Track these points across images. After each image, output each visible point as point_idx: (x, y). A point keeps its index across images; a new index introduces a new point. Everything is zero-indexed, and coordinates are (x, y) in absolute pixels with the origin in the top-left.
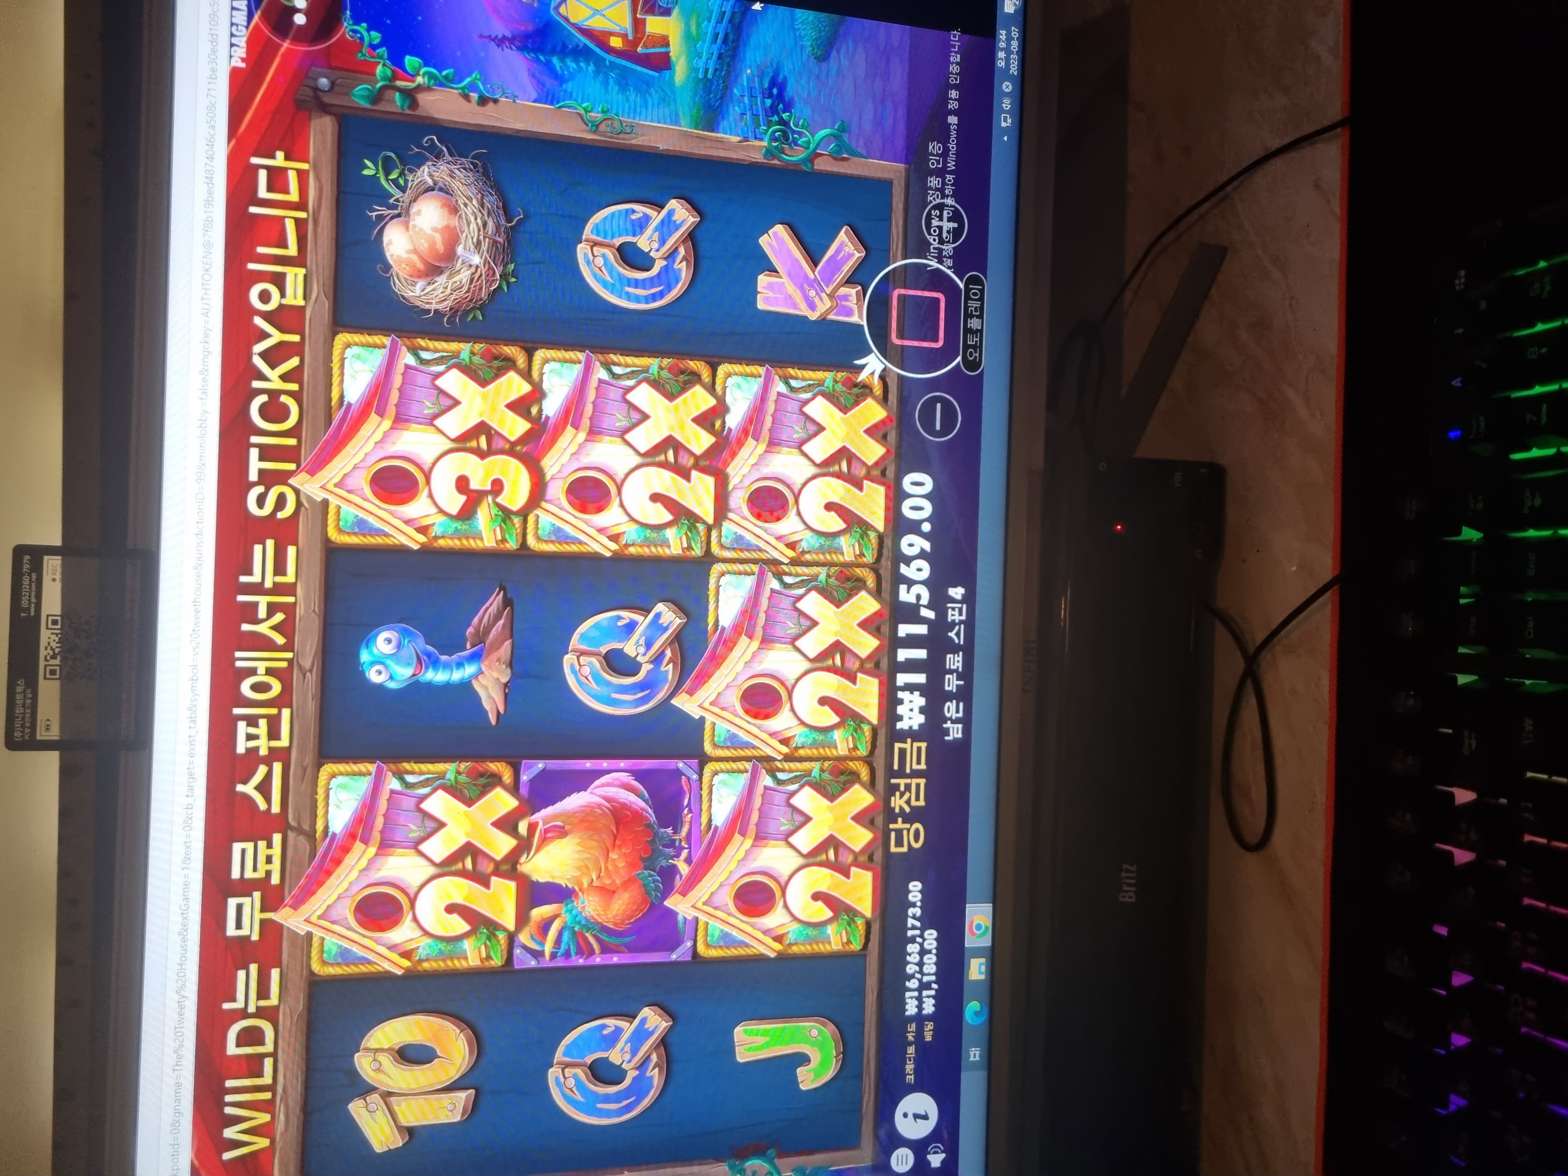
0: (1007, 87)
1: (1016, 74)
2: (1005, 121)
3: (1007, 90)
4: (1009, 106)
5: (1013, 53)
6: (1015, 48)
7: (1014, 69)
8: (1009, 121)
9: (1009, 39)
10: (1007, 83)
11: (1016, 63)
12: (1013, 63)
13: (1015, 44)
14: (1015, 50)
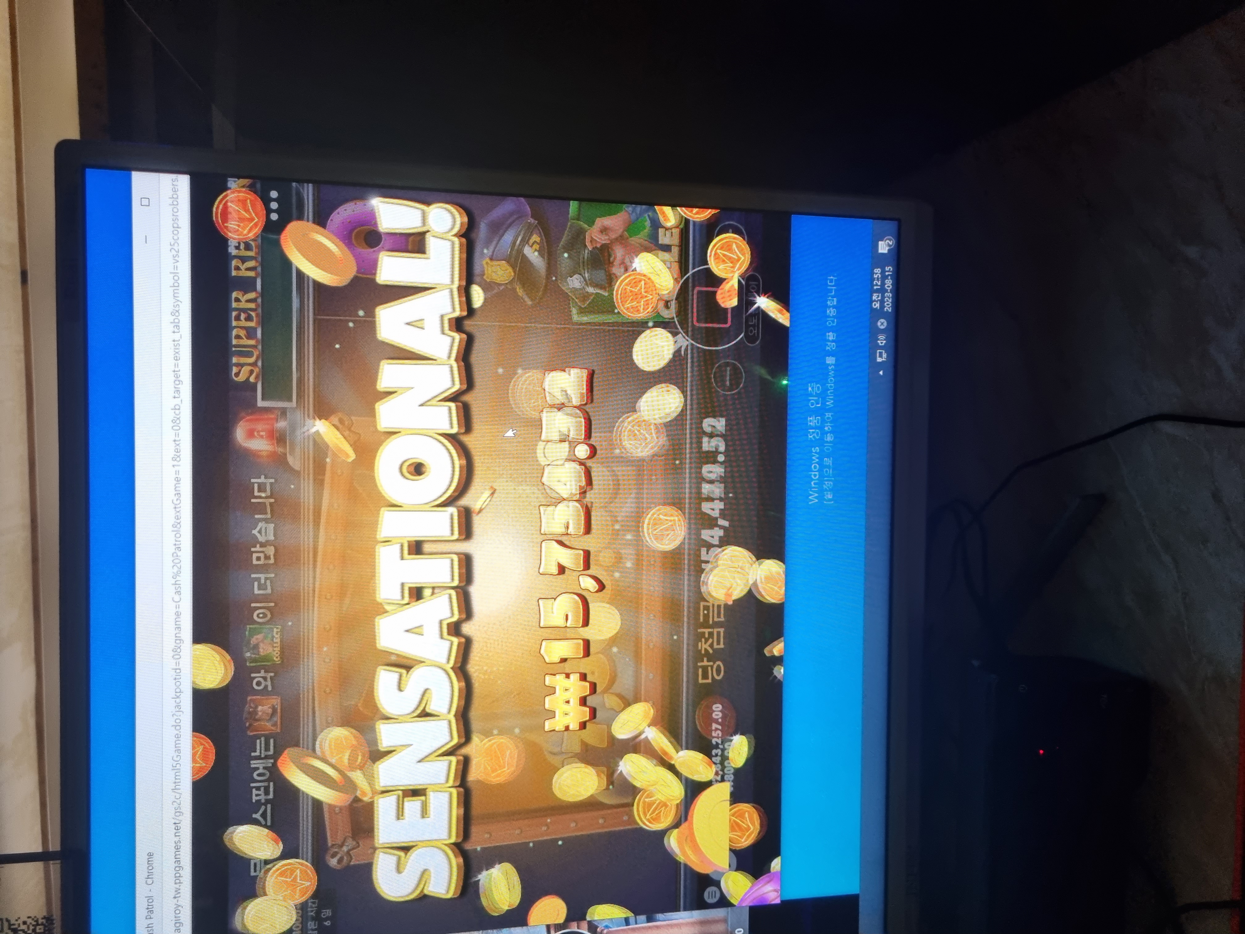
0: (882, 324)
1: (890, 310)
2: (881, 356)
3: (882, 327)
4: (885, 342)
5: (886, 291)
6: (889, 287)
7: (888, 308)
8: (885, 355)
9: (884, 277)
10: (882, 320)
11: (890, 301)
12: (888, 301)
13: (889, 283)
14: (889, 288)
